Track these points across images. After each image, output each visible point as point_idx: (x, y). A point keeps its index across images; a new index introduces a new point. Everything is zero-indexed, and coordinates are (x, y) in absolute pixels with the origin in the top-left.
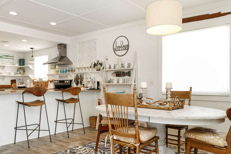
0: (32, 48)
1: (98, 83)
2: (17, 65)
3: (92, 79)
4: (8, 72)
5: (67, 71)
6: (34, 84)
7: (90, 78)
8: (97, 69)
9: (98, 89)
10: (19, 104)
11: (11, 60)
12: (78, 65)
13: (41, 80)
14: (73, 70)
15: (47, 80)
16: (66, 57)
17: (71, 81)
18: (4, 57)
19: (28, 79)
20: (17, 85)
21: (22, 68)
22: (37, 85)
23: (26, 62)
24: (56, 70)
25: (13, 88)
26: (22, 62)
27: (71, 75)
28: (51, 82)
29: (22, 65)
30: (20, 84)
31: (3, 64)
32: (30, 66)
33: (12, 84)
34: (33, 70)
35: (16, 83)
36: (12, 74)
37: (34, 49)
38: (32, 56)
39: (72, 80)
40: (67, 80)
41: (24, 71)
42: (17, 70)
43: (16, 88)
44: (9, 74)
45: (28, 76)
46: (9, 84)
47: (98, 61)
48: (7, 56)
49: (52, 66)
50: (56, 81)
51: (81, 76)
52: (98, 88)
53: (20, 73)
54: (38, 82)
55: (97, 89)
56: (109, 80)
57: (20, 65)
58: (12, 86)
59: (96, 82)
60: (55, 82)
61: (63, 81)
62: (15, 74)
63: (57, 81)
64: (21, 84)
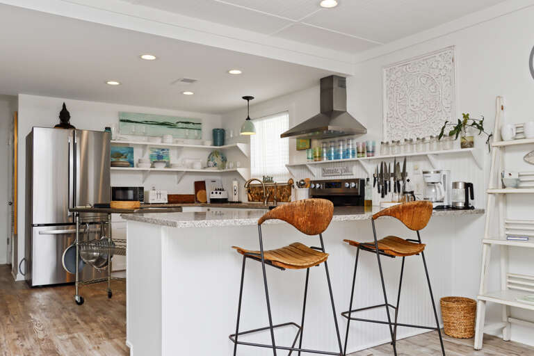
0: (248, 98)
1: (468, 187)
2: (208, 144)
3: (444, 176)
4: (188, 161)
5: (348, 153)
6: (249, 192)
7: (438, 172)
8: (462, 144)
9: (467, 207)
10: (247, 259)
11: (196, 131)
12: (386, 134)
13: (269, 181)
14: (371, 150)
15: (287, 182)
16: (342, 112)
17: (362, 183)
18: (180, 125)
19: (235, 180)
20: (208, 196)
21: (218, 153)
22: (258, 194)
23: (230, 135)
24: (315, 154)
25: (199, 202)
26: (219, 136)
27: (364, 164)
28: (301, 185)
29: (219, 143)
30: (214, 192)
31: (177, 142)
32: (241, 146)
33: (196, 193)
34: (247, 155)
35: (205, 190)
36: (198, 168)
37: (252, 98)
38: (248, 119)
39: (368, 179)
40: (349, 181)
41: (224, 160)
42: (209, 157)
43: (206, 202)
44: (192, 168)
45: (236, 171)
46: (191, 191)
47: (466, 117)
48: (186, 123)
49: (300, 141)
50: (315, 182)
51: (397, 166)
52: (467, 203)
53: (215, 165)
54: (261, 188)
55: (464, 208)
56: (515, 176)
57: (215, 144)
58: (196, 198)
59: (461, 186)
60: (313, 186)
61: (338, 184)
62: (205, 168)
63: (319, 182)
64: (218, 192)
